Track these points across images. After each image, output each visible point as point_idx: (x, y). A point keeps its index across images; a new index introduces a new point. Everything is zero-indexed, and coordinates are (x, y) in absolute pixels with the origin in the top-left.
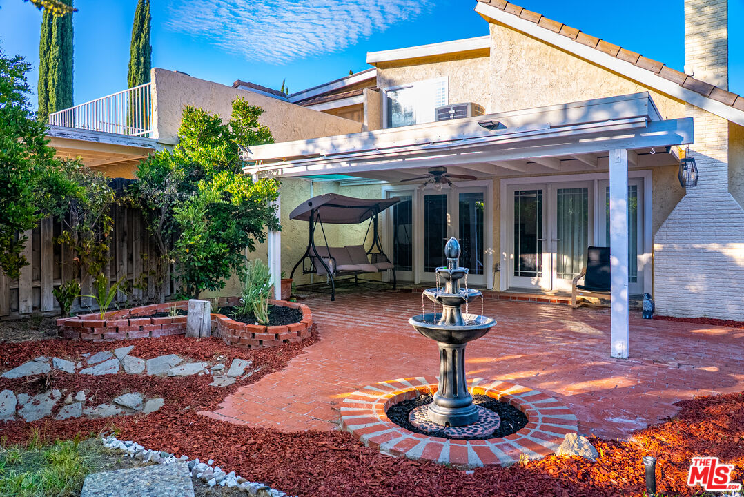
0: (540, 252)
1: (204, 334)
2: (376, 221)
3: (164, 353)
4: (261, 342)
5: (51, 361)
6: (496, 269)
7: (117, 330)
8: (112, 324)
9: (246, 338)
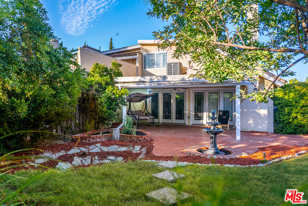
0: (203, 112)
1: (118, 139)
2: (146, 101)
3: (111, 145)
4: (140, 141)
5: (79, 148)
6: (189, 118)
7: (93, 139)
8: (92, 137)
9: (135, 139)
